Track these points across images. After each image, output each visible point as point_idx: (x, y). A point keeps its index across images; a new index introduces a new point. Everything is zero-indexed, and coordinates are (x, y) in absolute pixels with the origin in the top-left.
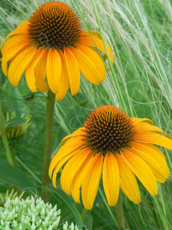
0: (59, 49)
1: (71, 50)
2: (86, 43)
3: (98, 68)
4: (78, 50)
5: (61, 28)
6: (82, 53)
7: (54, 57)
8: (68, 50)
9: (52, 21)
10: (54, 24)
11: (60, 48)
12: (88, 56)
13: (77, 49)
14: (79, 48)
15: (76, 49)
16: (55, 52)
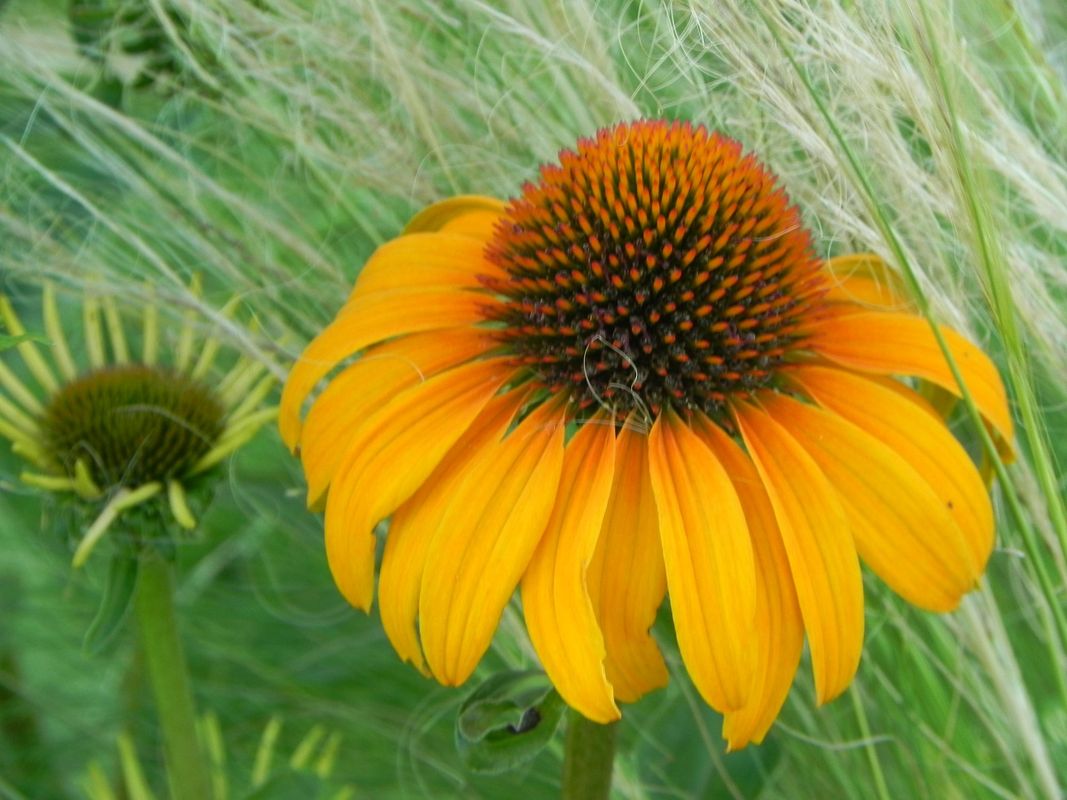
0: (705, 417)
1: (778, 413)
2: (850, 355)
3: (950, 505)
4: (821, 413)
5: (716, 295)
6: (853, 430)
7: (692, 480)
8: (762, 414)
9: (661, 258)
10: (675, 275)
11: (709, 415)
12: (884, 439)
13: (815, 403)
14: (822, 399)
15: (811, 407)
16: (686, 446)
